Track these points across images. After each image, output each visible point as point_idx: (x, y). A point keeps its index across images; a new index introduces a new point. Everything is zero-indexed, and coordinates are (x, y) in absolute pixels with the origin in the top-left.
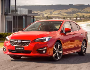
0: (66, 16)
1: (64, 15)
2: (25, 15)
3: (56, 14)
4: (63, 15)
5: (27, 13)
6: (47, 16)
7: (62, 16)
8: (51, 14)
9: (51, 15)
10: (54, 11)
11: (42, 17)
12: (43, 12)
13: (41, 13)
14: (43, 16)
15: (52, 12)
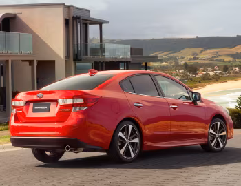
0: (229, 62)
1: (226, 60)
2: (123, 60)
3: (207, 59)
4: (224, 61)
5: (128, 56)
6: (185, 63)
7: (222, 64)
8: (195, 59)
9: (195, 61)
10: (201, 52)
11: (173, 66)
12: (175, 55)
13: (171, 55)
14: (177, 63)
15: (197, 55)
